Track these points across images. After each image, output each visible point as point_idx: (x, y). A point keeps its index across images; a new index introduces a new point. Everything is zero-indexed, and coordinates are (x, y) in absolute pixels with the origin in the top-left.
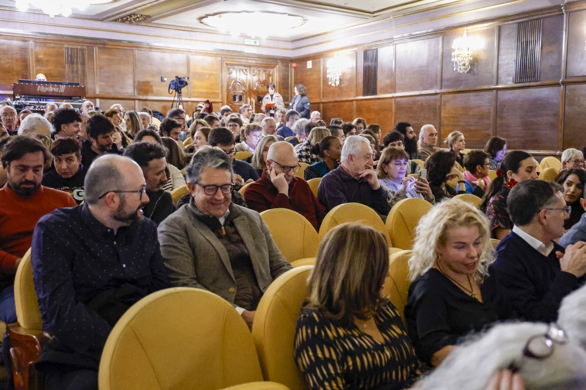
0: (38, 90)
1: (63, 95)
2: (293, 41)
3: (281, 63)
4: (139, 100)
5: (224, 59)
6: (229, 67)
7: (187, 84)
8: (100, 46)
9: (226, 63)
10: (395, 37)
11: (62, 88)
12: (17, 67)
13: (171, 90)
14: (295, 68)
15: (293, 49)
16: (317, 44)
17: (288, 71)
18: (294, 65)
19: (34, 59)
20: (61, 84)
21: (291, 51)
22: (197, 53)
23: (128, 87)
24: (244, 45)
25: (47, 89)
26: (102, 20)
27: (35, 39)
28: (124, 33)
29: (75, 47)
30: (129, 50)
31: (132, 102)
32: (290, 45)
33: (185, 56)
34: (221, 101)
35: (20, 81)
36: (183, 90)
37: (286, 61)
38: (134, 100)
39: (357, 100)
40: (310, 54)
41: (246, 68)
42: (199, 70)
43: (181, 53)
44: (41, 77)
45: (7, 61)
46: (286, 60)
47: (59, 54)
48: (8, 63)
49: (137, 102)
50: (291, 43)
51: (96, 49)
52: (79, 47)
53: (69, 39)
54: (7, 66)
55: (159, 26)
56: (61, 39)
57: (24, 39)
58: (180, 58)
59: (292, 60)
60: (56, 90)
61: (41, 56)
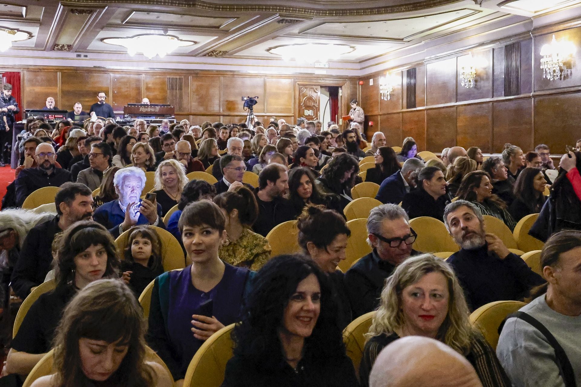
0: (140, 110)
1: (158, 113)
2: (360, 62)
3: (349, 82)
4: (224, 116)
5: (296, 80)
6: (301, 87)
7: (256, 102)
8: (194, 75)
9: (298, 84)
10: (426, 58)
11: (157, 109)
12: (133, 93)
13: (246, 108)
14: (362, 85)
15: (361, 69)
16: (376, 65)
17: (356, 88)
18: (361, 82)
19: (145, 88)
20: (157, 105)
21: (359, 71)
22: (272, 76)
23: (215, 106)
24: (315, 68)
25: (146, 109)
26: (195, 56)
27: (146, 73)
28: (212, 64)
29: (175, 77)
30: (216, 77)
31: (218, 117)
32: (358, 66)
33: (263, 79)
34: (293, 115)
35: (129, 105)
36: (254, 107)
37: (354, 80)
38: (220, 115)
39: (403, 112)
40: (371, 73)
41: (317, 87)
42: (274, 90)
43: (258, 78)
44: (146, 101)
45: (126, 90)
46: (354, 78)
47: (163, 83)
48: (127, 91)
49: (222, 117)
50: (358, 64)
51: (190, 78)
52: (178, 77)
53: (171, 71)
54: (126, 93)
55: (241, 57)
56: (165, 72)
57: (139, 73)
58: (259, 81)
59: (360, 78)
60: (153, 110)
61: (150, 85)
